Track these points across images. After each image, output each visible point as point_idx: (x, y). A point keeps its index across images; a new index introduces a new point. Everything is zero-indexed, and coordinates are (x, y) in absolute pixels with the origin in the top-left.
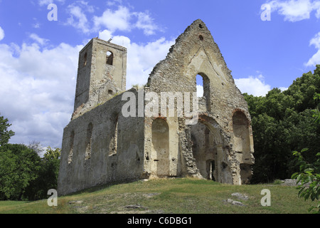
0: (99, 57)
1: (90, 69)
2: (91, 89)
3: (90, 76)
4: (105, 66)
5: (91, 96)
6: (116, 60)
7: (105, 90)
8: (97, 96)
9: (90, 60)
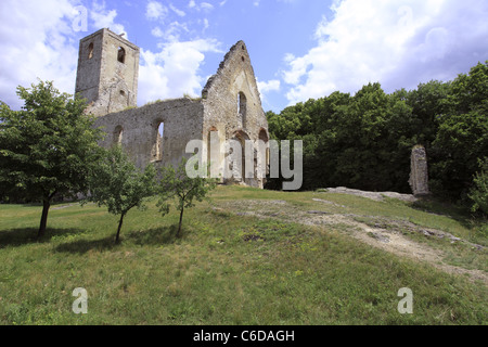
0: (109, 52)
1: (99, 63)
2: (101, 87)
3: (99, 71)
4: (117, 64)
5: (101, 94)
6: (129, 58)
7: (117, 90)
8: (107, 96)
9: (100, 53)
